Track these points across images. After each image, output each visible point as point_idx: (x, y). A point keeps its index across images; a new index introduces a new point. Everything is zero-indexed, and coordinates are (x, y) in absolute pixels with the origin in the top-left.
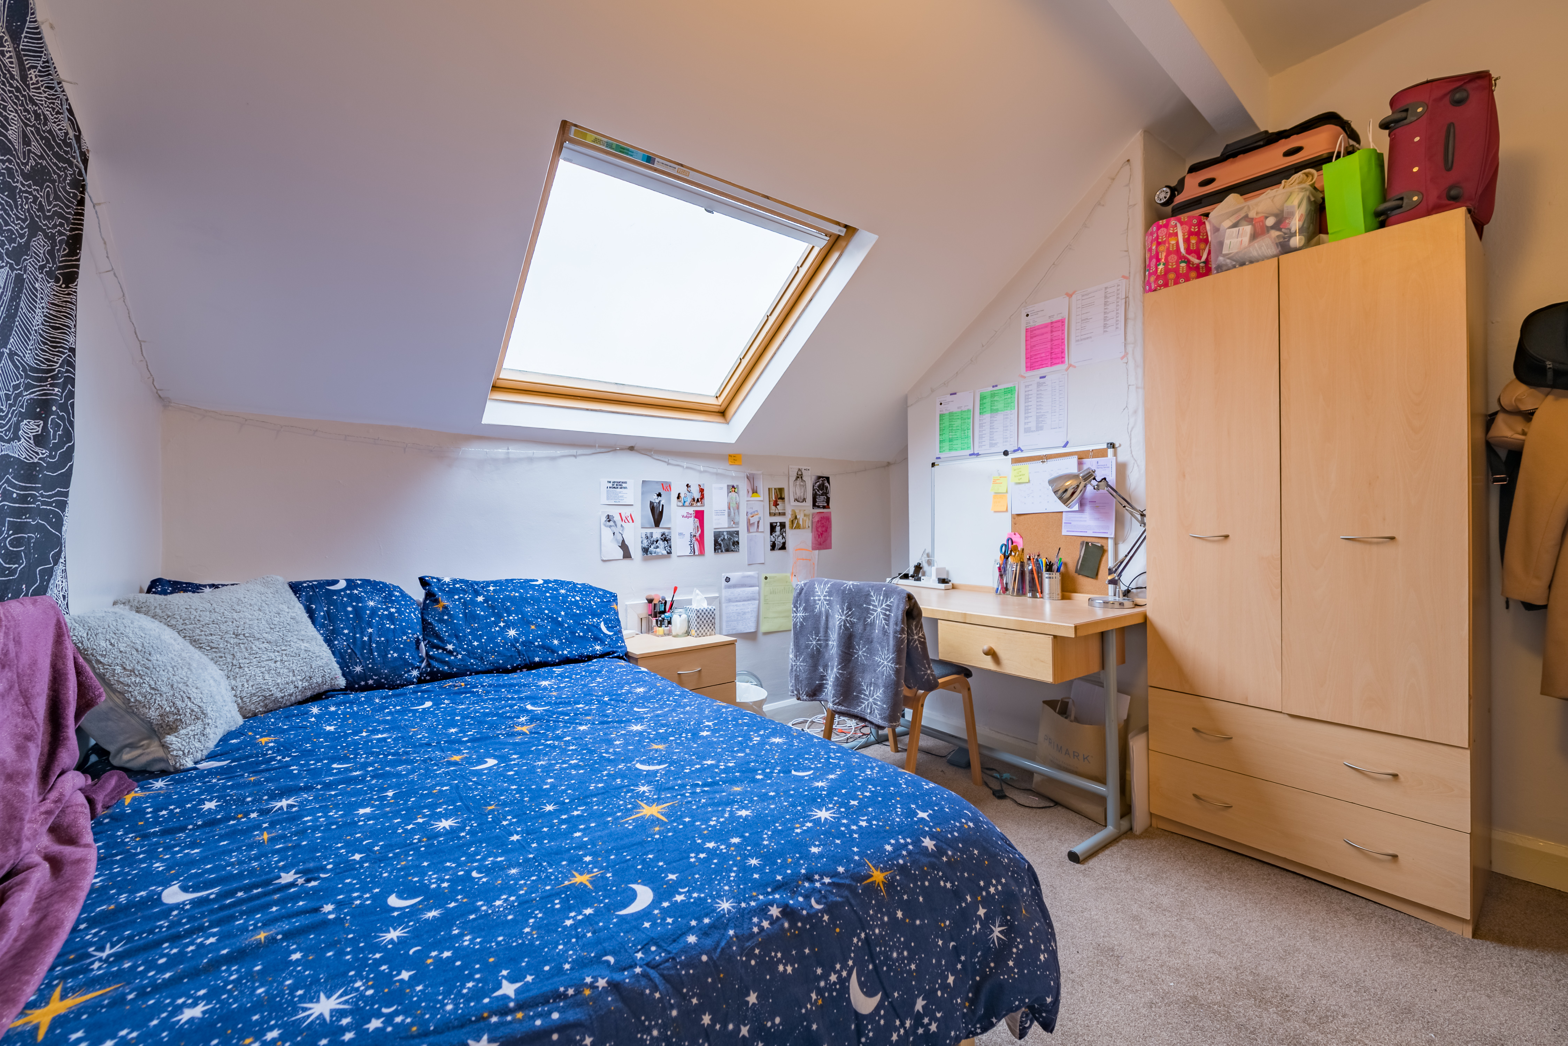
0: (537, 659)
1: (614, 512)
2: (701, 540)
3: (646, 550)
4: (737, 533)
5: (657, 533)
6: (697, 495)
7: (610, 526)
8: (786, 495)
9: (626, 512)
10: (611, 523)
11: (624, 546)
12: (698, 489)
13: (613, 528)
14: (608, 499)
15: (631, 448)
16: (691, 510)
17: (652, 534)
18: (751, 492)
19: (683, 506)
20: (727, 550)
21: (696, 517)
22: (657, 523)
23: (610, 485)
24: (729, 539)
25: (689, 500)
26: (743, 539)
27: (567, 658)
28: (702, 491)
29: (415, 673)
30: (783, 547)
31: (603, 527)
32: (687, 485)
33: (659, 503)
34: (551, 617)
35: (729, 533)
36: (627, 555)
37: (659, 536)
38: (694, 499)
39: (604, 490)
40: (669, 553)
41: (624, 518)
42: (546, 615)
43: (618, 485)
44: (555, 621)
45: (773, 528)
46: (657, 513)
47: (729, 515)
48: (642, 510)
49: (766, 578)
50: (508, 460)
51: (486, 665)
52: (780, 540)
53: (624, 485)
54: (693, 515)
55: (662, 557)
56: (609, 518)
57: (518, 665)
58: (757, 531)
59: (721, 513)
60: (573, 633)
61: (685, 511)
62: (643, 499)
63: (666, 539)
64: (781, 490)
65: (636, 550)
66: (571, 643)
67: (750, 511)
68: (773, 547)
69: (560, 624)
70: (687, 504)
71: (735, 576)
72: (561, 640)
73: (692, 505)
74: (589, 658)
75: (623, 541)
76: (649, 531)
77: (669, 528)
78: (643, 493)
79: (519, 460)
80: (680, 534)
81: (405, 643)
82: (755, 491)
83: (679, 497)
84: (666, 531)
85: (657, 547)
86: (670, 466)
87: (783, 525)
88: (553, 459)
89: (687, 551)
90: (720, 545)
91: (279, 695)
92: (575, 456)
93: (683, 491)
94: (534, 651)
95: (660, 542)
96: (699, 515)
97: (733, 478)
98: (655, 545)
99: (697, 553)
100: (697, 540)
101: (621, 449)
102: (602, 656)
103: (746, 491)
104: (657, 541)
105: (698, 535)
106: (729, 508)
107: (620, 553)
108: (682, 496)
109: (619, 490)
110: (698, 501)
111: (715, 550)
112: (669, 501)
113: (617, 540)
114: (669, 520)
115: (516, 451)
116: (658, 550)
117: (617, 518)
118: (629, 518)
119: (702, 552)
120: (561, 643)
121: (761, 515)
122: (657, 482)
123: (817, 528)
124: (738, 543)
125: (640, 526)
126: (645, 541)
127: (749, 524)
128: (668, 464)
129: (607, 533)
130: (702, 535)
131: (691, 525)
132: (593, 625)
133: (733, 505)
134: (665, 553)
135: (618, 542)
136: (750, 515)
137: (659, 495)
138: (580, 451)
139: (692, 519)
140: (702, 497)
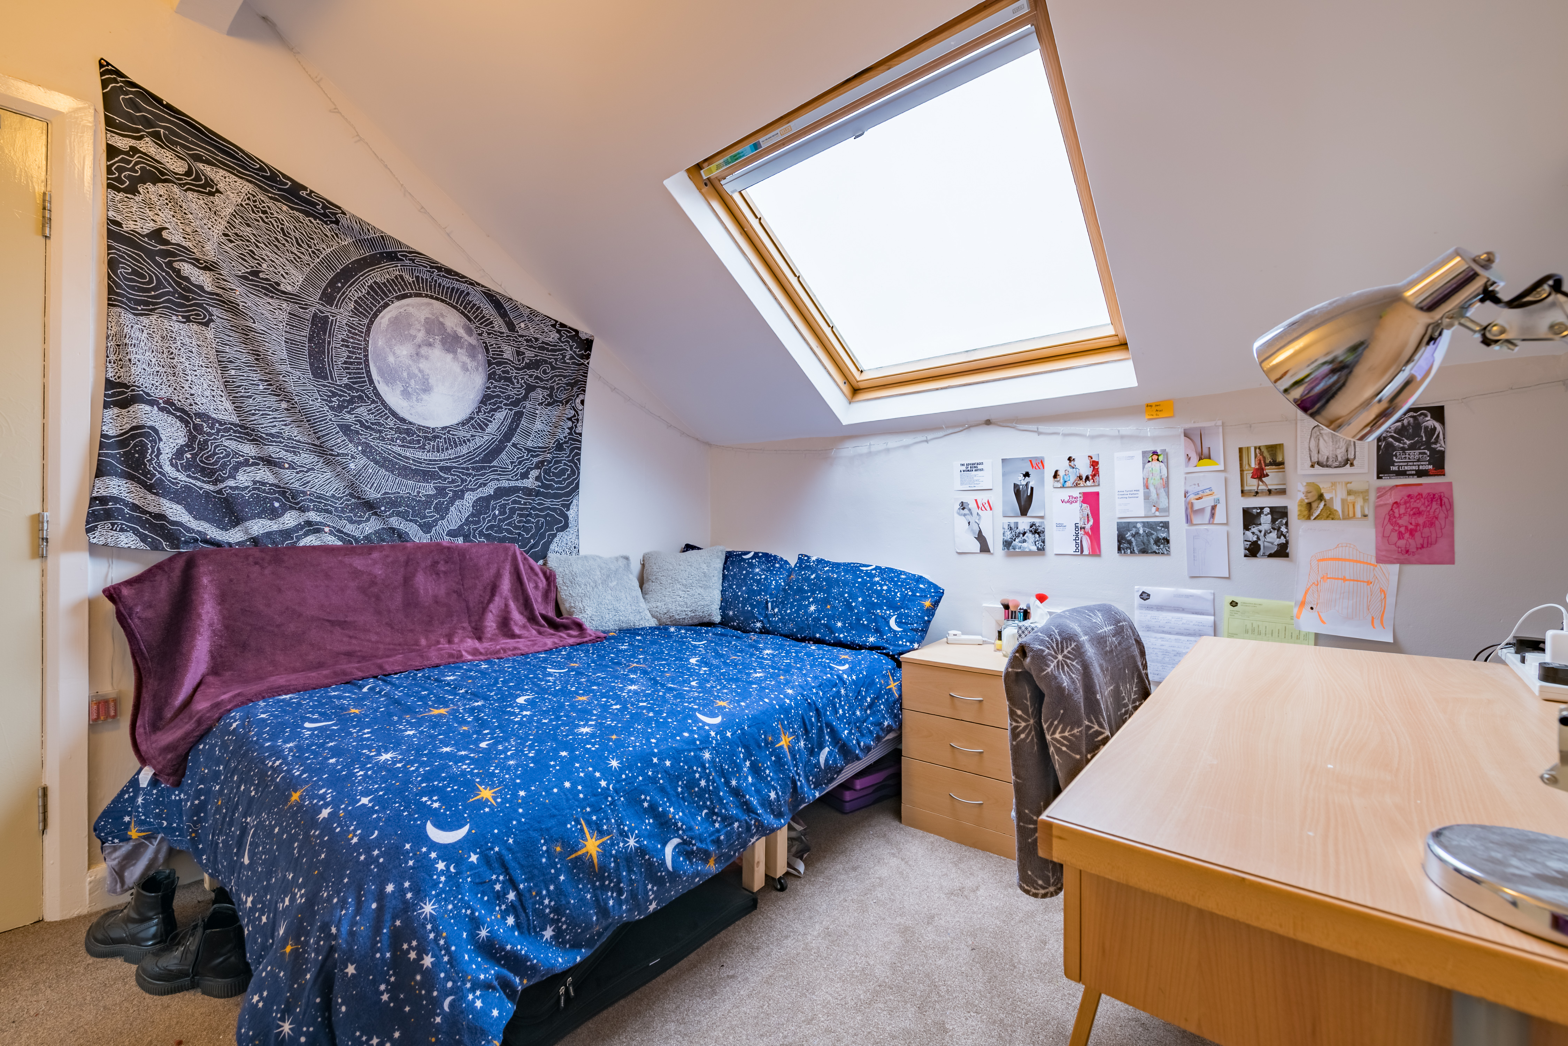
0: (818, 635)
1: (969, 499)
2: (1095, 534)
3: (1007, 544)
4: (1166, 525)
5: (1024, 523)
6: (1086, 471)
7: (965, 515)
8: (1288, 457)
9: (982, 498)
10: (966, 511)
11: (981, 538)
12: (1088, 462)
13: (969, 517)
14: (962, 484)
15: (988, 422)
16: (1076, 492)
17: (1016, 523)
18: (1194, 458)
19: (1063, 487)
20: (1144, 551)
21: (1084, 502)
22: (1024, 511)
23: (964, 468)
24: (1149, 535)
25: (1072, 478)
26: (1178, 533)
27: (840, 641)
28: (1094, 464)
29: (759, 625)
30: (1282, 552)
31: (956, 515)
32: (1070, 459)
33: (1027, 485)
34: (847, 601)
35: (1145, 524)
36: (985, 548)
37: (1027, 528)
38: (1080, 478)
39: (957, 475)
40: (1041, 550)
41: (980, 505)
42: (845, 598)
43: (973, 467)
44: (849, 605)
45: (1250, 518)
46: (1023, 498)
47: (1147, 497)
48: (1004, 495)
49: (1234, 604)
50: (870, 454)
51: (786, 630)
52: (1273, 540)
53: (980, 467)
54: (1080, 500)
55: (1030, 553)
56: (963, 506)
57: (805, 637)
58: (1211, 523)
59: (1133, 494)
60: (858, 619)
61: (1065, 494)
62: (1004, 482)
63: (1036, 531)
64: (1274, 449)
65: (995, 542)
66: (852, 629)
67: (1192, 489)
68: (1253, 550)
69: (851, 609)
70: (1068, 484)
71: (1160, 592)
72: (845, 624)
73: (1077, 485)
74: (861, 647)
75: (980, 532)
76: (1013, 520)
77: (1042, 517)
78: (1004, 475)
79: (879, 452)
80: (1059, 525)
81: (757, 601)
82: (1204, 456)
83: (1056, 476)
84: (1037, 521)
85: (1024, 541)
86: (1041, 437)
87: (1279, 514)
88: (907, 447)
89: (1071, 548)
90: (1130, 542)
91: (677, 617)
92: (927, 441)
93: (1063, 466)
94: (819, 627)
95: (1029, 535)
96: (1092, 500)
97: (1154, 439)
98: (1021, 538)
99: (1086, 552)
100: (1086, 533)
101: (977, 425)
102: (872, 648)
103: (1183, 459)
104: (1024, 534)
105: (1088, 527)
106: (1147, 487)
107: (977, 546)
108: (1061, 473)
109: (974, 473)
110: (1087, 478)
111: (1119, 549)
112: (1042, 481)
113: (972, 531)
114: (1043, 507)
115: (877, 444)
116: (1025, 545)
117: (973, 505)
118: (987, 506)
119: (1096, 550)
120: (844, 627)
121: (1220, 494)
122: (1023, 459)
123: (1392, 518)
124: (1167, 541)
125: (1001, 514)
126: (1008, 533)
127: (1191, 513)
128: (1039, 433)
129: (961, 522)
130: (1096, 528)
131: (1076, 513)
132: (882, 617)
133: (1155, 481)
134: (1034, 548)
135: (974, 533)
136: (1192, 497)
137: (1027, 475)
138: (930, 436)
139: (1077, 505)
140: (1096, 472)
